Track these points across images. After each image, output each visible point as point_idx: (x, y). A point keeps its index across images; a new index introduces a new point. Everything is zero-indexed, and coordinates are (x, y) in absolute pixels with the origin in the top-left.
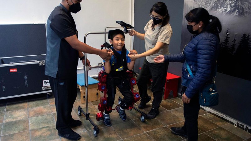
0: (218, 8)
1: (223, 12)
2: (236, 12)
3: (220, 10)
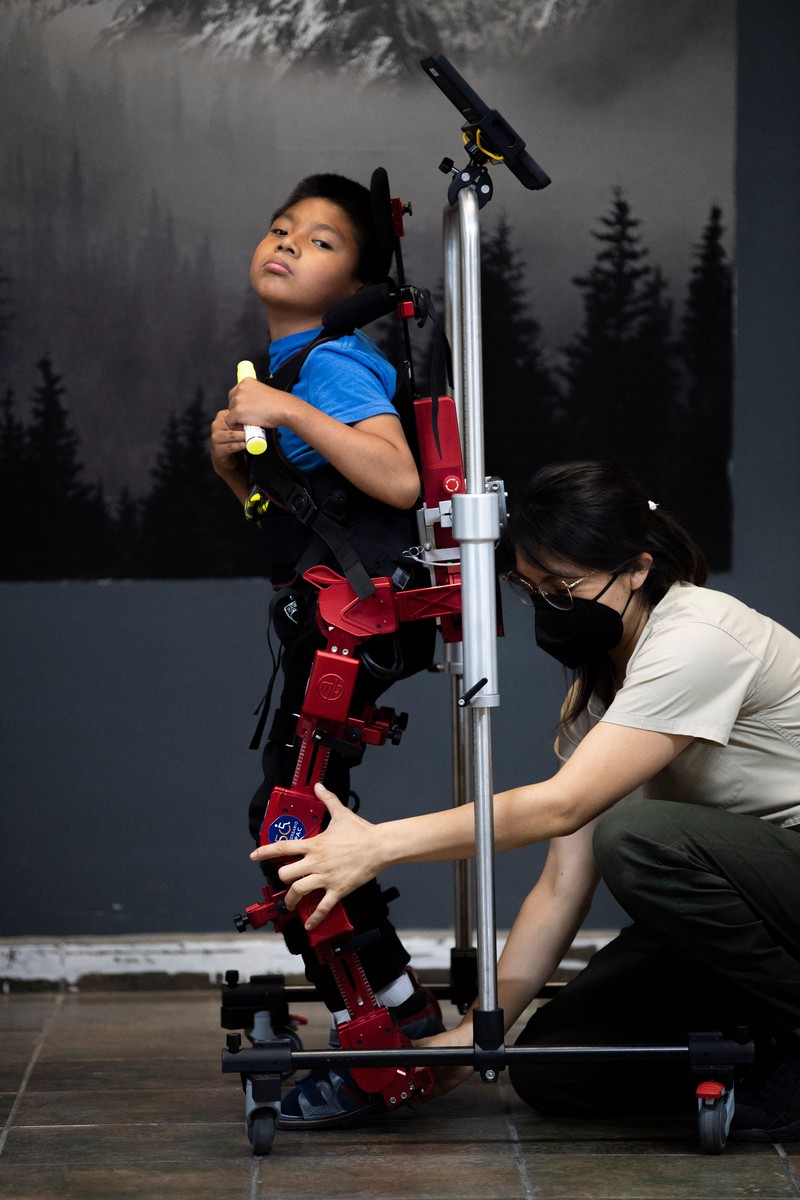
0: (210, 11)
1: (259, 47)
2: (376, 53)
3: (231, 34)
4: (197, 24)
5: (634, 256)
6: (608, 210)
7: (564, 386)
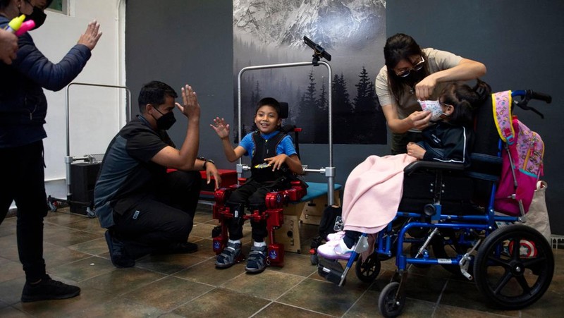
0: (292, 41)
1: (300, 46)
3: (295, 45)
4: (290, 43)
5: (367, 80)
6: (362, 71)
7: (354, 106)
